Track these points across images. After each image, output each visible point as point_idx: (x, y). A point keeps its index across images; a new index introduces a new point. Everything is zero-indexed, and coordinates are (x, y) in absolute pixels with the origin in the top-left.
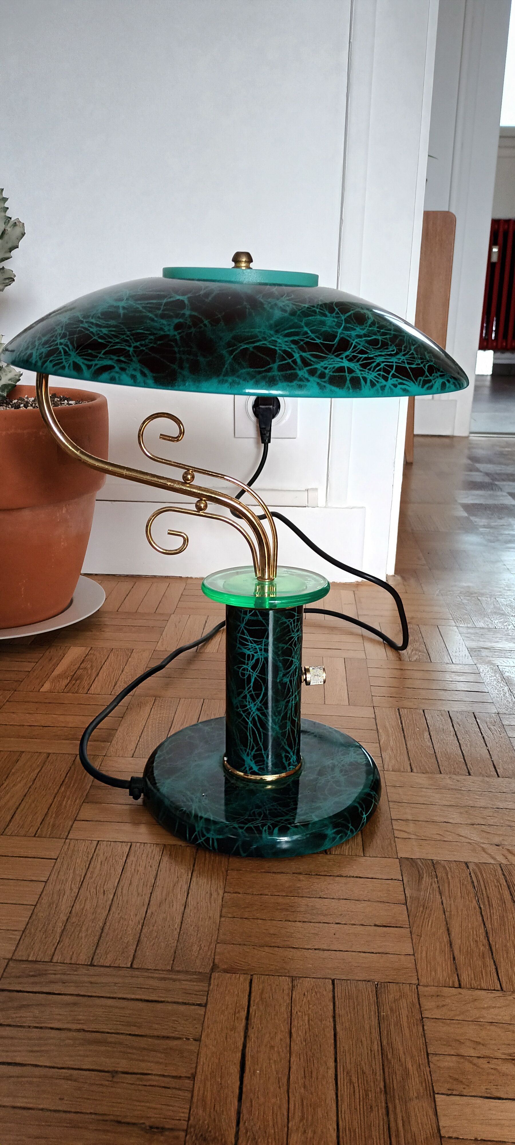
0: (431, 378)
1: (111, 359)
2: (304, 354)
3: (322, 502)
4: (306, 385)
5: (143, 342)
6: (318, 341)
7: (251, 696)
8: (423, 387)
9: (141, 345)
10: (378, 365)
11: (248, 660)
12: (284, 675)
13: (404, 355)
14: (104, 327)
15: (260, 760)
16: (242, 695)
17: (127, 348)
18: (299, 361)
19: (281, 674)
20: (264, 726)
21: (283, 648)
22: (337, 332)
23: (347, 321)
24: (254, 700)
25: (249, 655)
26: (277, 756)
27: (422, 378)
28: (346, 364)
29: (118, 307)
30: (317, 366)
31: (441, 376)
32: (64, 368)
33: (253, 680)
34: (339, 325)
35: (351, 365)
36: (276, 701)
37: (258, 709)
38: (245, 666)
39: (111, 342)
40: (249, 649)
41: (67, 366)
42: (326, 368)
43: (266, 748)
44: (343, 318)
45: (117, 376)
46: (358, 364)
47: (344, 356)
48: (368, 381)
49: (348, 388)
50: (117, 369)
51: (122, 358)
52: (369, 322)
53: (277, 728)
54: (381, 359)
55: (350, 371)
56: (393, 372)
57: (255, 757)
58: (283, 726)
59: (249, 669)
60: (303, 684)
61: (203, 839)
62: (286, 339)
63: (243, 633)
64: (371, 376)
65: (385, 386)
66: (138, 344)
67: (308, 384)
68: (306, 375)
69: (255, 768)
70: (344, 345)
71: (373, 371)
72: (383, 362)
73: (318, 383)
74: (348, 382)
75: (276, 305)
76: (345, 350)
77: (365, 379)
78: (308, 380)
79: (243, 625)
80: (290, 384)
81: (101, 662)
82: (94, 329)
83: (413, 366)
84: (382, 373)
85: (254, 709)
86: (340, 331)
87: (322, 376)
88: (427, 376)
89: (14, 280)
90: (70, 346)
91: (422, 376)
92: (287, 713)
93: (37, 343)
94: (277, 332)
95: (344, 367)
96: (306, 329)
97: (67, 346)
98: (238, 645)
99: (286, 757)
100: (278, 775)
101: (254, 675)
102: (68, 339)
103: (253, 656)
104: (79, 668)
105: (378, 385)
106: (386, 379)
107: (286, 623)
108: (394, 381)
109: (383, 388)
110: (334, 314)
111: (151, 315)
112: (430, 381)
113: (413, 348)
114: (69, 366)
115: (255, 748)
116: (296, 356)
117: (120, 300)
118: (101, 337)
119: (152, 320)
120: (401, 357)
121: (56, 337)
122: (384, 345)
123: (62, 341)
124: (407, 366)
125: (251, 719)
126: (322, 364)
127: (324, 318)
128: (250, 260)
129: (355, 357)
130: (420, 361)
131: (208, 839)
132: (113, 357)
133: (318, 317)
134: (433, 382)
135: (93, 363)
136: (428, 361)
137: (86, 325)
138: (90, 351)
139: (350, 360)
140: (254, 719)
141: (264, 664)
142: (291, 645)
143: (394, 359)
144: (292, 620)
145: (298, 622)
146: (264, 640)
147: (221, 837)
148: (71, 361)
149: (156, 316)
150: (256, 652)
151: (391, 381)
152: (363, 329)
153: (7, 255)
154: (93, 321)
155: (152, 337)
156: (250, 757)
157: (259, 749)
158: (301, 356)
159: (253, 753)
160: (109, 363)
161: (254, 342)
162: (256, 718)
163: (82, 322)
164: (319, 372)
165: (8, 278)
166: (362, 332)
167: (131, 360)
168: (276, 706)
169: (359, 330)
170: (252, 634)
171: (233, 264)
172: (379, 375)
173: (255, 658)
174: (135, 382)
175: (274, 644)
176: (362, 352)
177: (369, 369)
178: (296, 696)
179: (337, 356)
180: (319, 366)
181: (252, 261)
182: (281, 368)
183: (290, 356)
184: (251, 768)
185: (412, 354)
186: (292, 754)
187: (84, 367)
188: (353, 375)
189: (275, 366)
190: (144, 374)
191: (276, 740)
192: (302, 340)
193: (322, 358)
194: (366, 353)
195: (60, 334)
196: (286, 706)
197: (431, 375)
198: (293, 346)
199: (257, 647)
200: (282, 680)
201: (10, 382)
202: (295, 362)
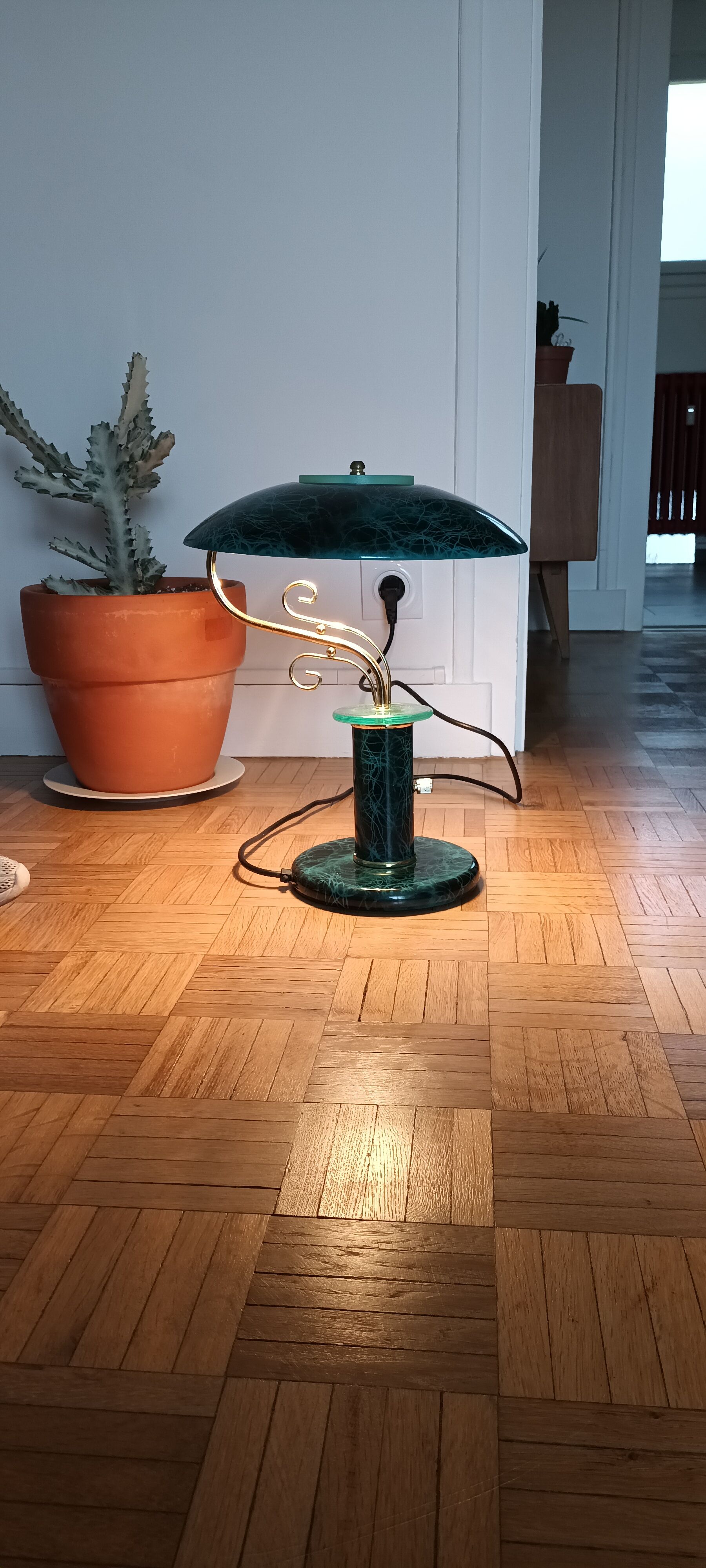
0: (487, 546)
1: (267, 540)
2: (394, 532)
3: (449, 680)
4: (396, 552)
5: (287, 528)
6: (405, 523)
7: (373, 798)
8: (480, 552)
9: (286, 530)
10: (447, 538)
11: (370, 769)
12: (398, 781)
13: (467, 531)
14: (261, 519)
15: (381, 849)
16: (366, 798)
17: (277, 532)
18: (391, 537)
19: (395, 780)
20: (384, 821)
21: (396, 759)
22: (419, 517)
23: (427, 509)
24: (375, 801)
25: (370, 765)
26: (395, 846)
27: (480, 546)
28: (423, 538)
29: (269, 505)
30: (404, 540)
31: (495, 545)
32: (235, 547)
33: (373, 786)
34: (421, 512)
35: (428, 538)
36: (393, 802)
37: (379, 809)
38: (368, 775)
39: (266, 529)
40: (370, 761)
41: (237, 546)
42: (409, 541)
43: (386, 840)
44: (425, 507)
45: (271, 551)
46: (432, 538)
47: (422, 532)
48: (439, 548)
49: (425, 553)
50: (271, 546)
51: (274, 539)
52: (444, 509)
53: (393, 823)
54: (450, 534)
55: (426, 542)
56: (458, 542)
57: (377, 847)
58: (398, 823)
59: (371, 776)
60: (415, 794)
61: (337, 899)
62: (383, 523)
63: (365, 748)
64: (441, 545)
65: (451, 552)
66: (284, 529)
67: (397, 551)
68: (396, 546)
69: (378, 857)
70: (424, 525)
71: (443, 542)
72: (451, 536)
73: (404, 551)
74: (425, 549)
75: (377, 500)
76: (424, 528)
77: (437, 547)
78: (397, 549)
79: (364, 742)
80: (385, 552)
81: (246, 815)
82: (254, 521)
83: (473, 538)
84: (449, 543)
85: (375, 809)
86: (421, 516)
87: (407, 546)
88: (484, 545)
89: (160, 482)
90: (238, 533)
91: (480, 545)
92: (401, 812)
93: (214, 532)
94: (377, 518)
95: (422, 540)
96: (397, 515)
97: (236, 533)
98: (362, 759)
99: (403, 848)
100: (396, 863)
101: (375, 781)
102: (237, 528)
103: (373, 765)
104: (227, 819)
105: (446, 551)
106: (452, 547)
107: (398, 739)
108: (458, 548)
109: (449, 553)
110: (418, 505)
111: (292, 510)
112: (486, 548)
113: (475, 526)
114: (238, 547)
115: (377, 840)
116: (389, 533)
117: (270, 500)
118: (259, 526)
119: (293, 513)
120: (465, 532)
121: (228, 527)
122: (453, 524)
123: (232, 530)
124: (469, 538)
125: (373, 817)
126: (407, 538)
127: (410, 508)
128: (363, 466)
129: (430, 533)
130: (479, 535)
131: (341, 898)
132: (267, 538)
133: (407, 507)
134: (489, 549)
135: (255, 543)
136: (487, 535)
137: (248, 519)
138: (252, 536)
139: (426, 535)
140: (375, 816)
141: (382, 771)
142: (403, 757)
143: (459, 534)
144: (403, 738)
145: (408, 739)
146: (381, 752)
147: (350, 896)
148: (240, 543)
149: (296, 510)
150: (376, 763)
151: (456, 548)
152: (439, 514)
153: (160, 462)
154: (253, 515)
155: (293, 525)
156: (373, 848)
157: (380, 841)
158: (393, 534)
159: (376, 844)
160: (266, 542)
161: (361, 525)
162: (377, 815)
163: (245, 517)
164: (404, 544)
165: (154, 481)
166: (438, 516)
167: (280, 540)
168: (392, 806)
169: (435, 515)
170: (372, 748)
171: (351, 470)
172: (447, 544)
173: (375, 767)
174: (283, 555)
175: (389, 756)
176: (436, 529)
177: (440, 541)
178: (408, 799)
179: (418, 533)
180: (405, 540)
181: (364, 468)
182: (379, 542)
183: (385, 533)
184: (375, 857)
185: (475, 530)
186: (406, 846)
187: (249, 547)
188: (429, 544)
189: (375, 540)
190: (289, 549)
191: (393, 833)
192: (394, 523)
193: (407, 534)
194: (439, 530)
195: (230, 525)
196: (401, 806)
197: (487, 544)
198: (387, 527)
199: (376, 758)
200: (396, 785)
201: (157, 573)
202: (388, 537)
